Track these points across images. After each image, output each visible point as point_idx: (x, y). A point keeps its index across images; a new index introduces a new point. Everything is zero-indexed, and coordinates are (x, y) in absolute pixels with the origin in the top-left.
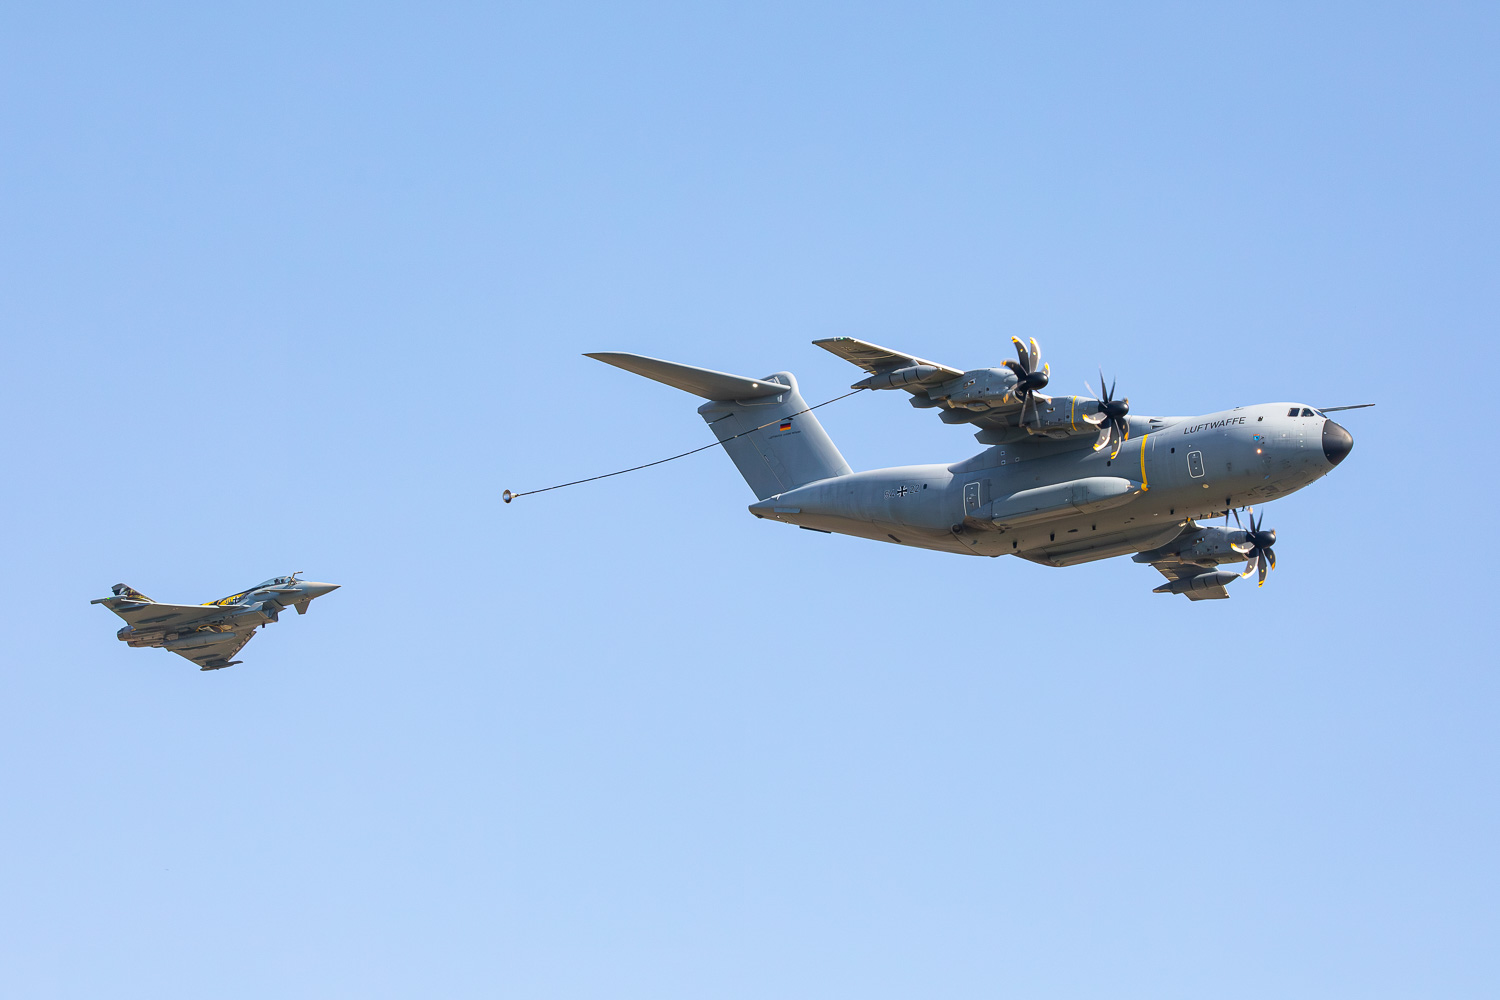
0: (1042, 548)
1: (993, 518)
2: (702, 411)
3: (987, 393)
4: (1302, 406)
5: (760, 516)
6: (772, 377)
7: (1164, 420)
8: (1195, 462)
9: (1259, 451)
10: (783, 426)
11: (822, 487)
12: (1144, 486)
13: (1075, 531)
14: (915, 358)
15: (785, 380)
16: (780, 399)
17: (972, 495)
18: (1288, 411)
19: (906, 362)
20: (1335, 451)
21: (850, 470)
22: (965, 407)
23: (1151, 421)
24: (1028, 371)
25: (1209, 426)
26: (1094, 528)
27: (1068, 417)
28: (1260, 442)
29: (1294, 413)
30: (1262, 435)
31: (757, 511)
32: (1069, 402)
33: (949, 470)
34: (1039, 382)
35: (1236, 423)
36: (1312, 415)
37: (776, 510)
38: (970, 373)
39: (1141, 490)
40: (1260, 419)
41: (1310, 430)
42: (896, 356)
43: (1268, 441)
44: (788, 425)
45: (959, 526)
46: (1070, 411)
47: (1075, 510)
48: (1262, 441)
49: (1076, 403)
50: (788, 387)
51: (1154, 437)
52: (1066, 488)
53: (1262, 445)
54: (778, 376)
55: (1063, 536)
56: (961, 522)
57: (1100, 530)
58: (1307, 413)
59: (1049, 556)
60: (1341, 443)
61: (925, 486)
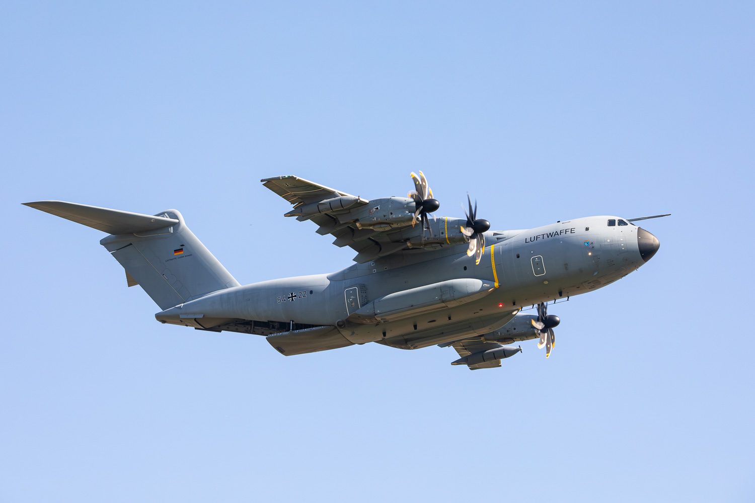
0: (402, 336)
1: (376, 315)
2: (104, 242)
3: (391, 216)
4: (617, 218)
5: (164, 322)
6: (162, 214)
7: (506, 233)
8: (538, 264)
9: (590, 254)
10: (176, 251)
11: (221, 296)
12: (496, 284)
13: (434, 321)
14: (337, 191)
15: (174, 216)
16: (171, 230)
17: (352, 297)
18: (606, 223)
19: (330, 194)
20: (647, 252)
21: (238, 283)
22: (371, 228)
23: (495, 234)
24: (423, 198)
25: (545, 236)
26: (450, 318)
27: (442, 233)
28: (589, 246)
29: (611, 223)
30: (591, 241)
31: (161, 318)
32: (443, 221)
33: (329, 278)
34: (431, 206)
35: (569, 233)
36: (627, 224)
37: (181, 316)
38: (374, 201)
39: (494, 287)
40: (587, 229)
41: (627, 236)
42: (324, 190)
43: (596, 245)
44: (181, 250)
45: (343, 321)
46: (444, 228)
47: (443, 305)
48: (591, 246)
49: (448, 222)
50: (177, 221)
51: (500, 245)
52: (435, 288)
53: (592, 249)
54: (167, 212)
55: (423, 325)
56: (344, 318)
57: (454, 319)
58: (621, 223)
59: (405, 342)
60: (652, 245)
61: (311, 292)
